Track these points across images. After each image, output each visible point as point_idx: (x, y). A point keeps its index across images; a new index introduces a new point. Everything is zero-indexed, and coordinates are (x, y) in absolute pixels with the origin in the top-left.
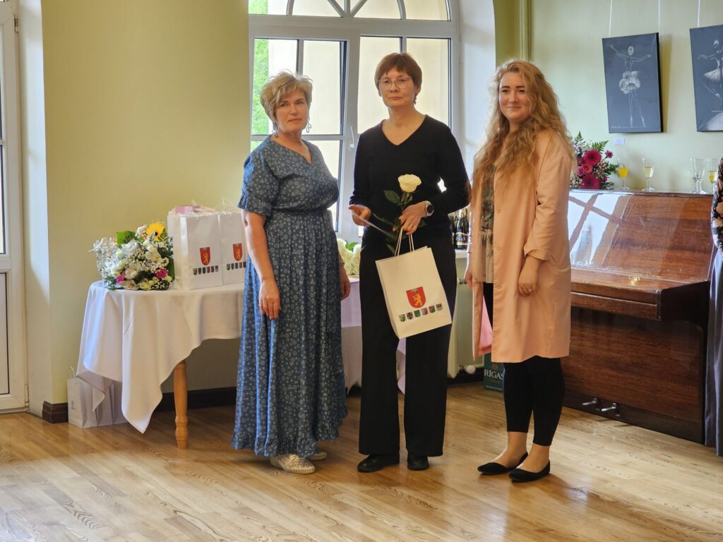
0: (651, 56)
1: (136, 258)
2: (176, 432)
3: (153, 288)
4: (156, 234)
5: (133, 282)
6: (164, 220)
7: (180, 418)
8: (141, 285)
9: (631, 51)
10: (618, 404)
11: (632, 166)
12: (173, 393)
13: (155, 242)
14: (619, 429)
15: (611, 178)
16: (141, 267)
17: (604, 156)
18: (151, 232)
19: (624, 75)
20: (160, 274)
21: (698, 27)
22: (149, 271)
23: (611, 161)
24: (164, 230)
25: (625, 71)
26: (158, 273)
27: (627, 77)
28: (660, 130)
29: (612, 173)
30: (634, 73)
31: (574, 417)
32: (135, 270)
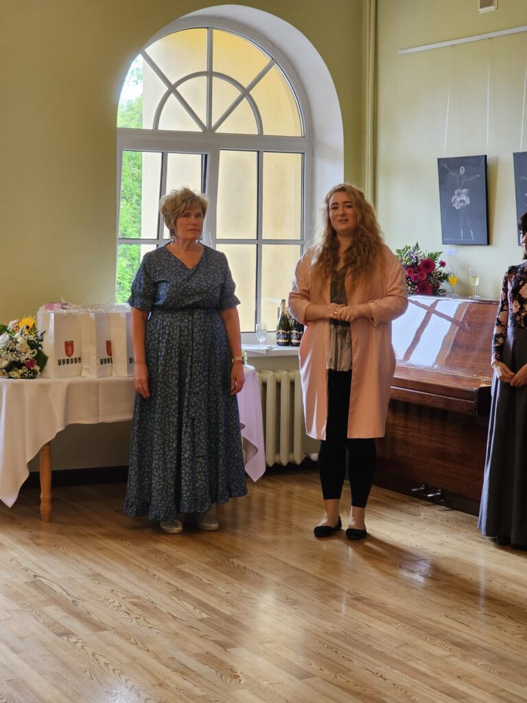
0: (480, 176)
1: (8, 349)
2: (41, 507)
3: (23, 376)
4: (28, 327)
5: (4, 371)
6: (34, 315)
7: (45, 494)
8: (11, 373)
9: (462, 170)
10: (443, 491)
11: (461, 275)
12: (39, 473)
13: (25, 335)
14: (442, 513)
15: (444, 285)
16: (11, 357)
17: (438, 265)
18: (22, 325)
19: (456, 192)
20: (29, 364)
21: (521, 151)
22: (19, 361)
23: (444, 270)
24: (34, 324)
25: (457, 189)
26: (27, 362)
27: (459, 194)
28: (486, 243)
29: (445, 281)
30: (465, 191)
31: (404, 502)
32: (7, 360)
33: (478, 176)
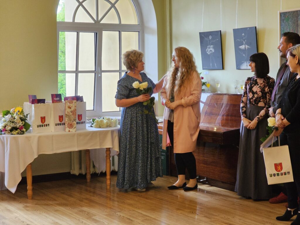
0: (218, 39)
1: (11, 121)
2: (28, 193)
3: (18, 134)
4: (19, 111)
5: (9, 131)
6: (22, 105)
7: (29, 187)
8: (13, 132)
9: (210, 37)
10: (207, 178)
11: (212, 83)
12: (26, 177)
13: (18, 115)
14: (207, 188)
15: (204, 87)
16: (12, 125)
18: (16, 111)
19: (208, 47)
20: (21, 128)
21: (236, 28)
22: (16, 127)
23: (203, 81)
24: (22, 110)
25: (208, 45)
26: (20, 127)
28: (222, 69)
29: (204, 85)
30: (212, 46)
32: (10, 126)
33: (218, 40)
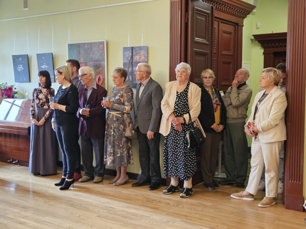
0: (26, 61)
9: (20, 59)
10: (18, 160)
11: (21, 92)
14: (19, 167)
15: (16, 95)
17: (14, 89)
19: (19, 66)
21: (39, 53)
23: (16, 90)
27: (20, 67)
30: (21, 65)
31: (5, 165)
